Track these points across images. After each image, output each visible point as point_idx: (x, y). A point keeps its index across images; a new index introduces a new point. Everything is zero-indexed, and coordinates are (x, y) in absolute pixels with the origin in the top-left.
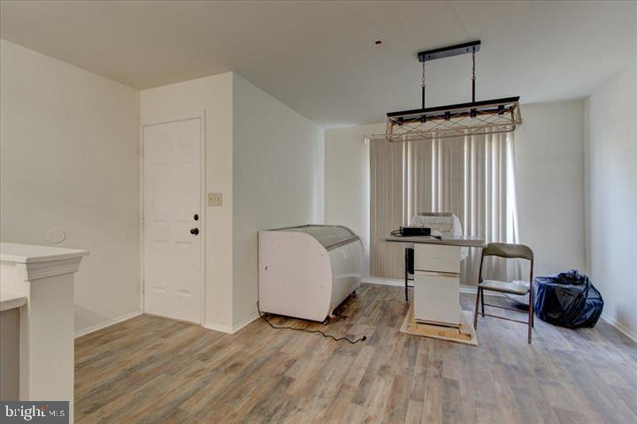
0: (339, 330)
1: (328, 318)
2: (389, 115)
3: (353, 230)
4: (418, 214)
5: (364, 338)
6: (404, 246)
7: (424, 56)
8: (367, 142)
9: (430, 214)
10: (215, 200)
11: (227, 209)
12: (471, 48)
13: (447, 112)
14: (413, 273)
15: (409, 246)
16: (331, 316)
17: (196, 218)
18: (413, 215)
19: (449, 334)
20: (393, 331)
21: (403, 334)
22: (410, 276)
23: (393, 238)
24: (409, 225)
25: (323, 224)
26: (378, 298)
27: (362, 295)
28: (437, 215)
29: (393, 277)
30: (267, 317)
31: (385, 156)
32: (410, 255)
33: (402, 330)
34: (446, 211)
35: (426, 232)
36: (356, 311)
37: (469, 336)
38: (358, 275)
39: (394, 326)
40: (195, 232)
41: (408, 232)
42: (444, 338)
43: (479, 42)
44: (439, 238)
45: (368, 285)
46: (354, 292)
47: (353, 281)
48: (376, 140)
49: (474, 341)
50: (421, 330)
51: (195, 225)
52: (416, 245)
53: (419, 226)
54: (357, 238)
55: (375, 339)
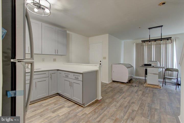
0: (130, 84)
1: (127, 82)
2: (142, 41)
3: (131, 65)
4: (148, 61)
5: (136, 86)
6: (145, 68)
7: (149, 29)
8: (135, 44)
9: (152, 61)
10: (105, 58)
11: (107, 60)
12: (161, 27)
13: (155, 40)
14: (147, 75)
15: (146, 68)
16: (128, 82)
17: (101, 61)
18: (147, 61)
19: (155, 87)
20: (142, 86)
21: (144, 86)
22: (146, 75)
23: (142, 66)
24: (146, 64)
25: (123, 63)
26: (138, 80)
27: (133, 80)
28: (153, 61)
29: (142, 76)
30: (114, 81)
31: (139, 48)
32: (146, 70)
33: (144, 85)
34: (156, 61)
35: (150, 65)
36: (133, 82)
37: (160, 87)
38: (133, 76)
39: (142, 85)
40: (100, 64)
41: (146, 65)
42: (154, 87)
43: (162, 26)
44: (153, 66)
45: (135, 78)
46: (132, 79)
47: (131, 77)
48: (137, 44)
49: (162, 88)
50: (149, 86)
51: (100, 63)
52: (148, 68)
53: (148, 64)
54: (133, 67)
55: (138, 86)
